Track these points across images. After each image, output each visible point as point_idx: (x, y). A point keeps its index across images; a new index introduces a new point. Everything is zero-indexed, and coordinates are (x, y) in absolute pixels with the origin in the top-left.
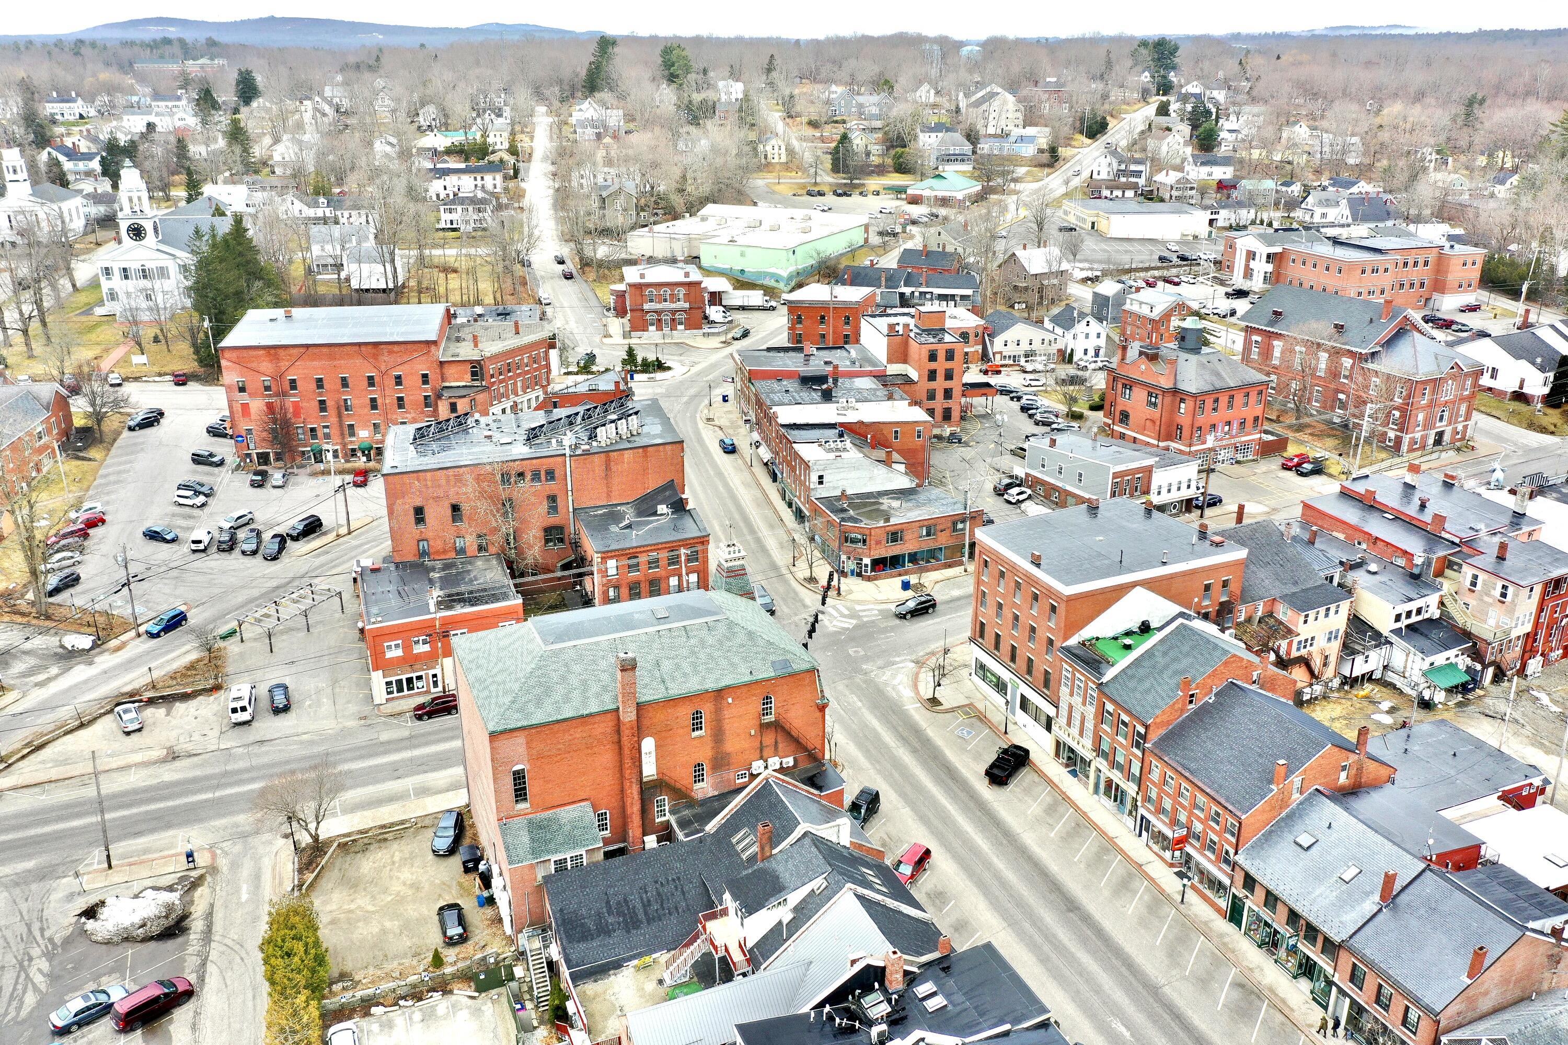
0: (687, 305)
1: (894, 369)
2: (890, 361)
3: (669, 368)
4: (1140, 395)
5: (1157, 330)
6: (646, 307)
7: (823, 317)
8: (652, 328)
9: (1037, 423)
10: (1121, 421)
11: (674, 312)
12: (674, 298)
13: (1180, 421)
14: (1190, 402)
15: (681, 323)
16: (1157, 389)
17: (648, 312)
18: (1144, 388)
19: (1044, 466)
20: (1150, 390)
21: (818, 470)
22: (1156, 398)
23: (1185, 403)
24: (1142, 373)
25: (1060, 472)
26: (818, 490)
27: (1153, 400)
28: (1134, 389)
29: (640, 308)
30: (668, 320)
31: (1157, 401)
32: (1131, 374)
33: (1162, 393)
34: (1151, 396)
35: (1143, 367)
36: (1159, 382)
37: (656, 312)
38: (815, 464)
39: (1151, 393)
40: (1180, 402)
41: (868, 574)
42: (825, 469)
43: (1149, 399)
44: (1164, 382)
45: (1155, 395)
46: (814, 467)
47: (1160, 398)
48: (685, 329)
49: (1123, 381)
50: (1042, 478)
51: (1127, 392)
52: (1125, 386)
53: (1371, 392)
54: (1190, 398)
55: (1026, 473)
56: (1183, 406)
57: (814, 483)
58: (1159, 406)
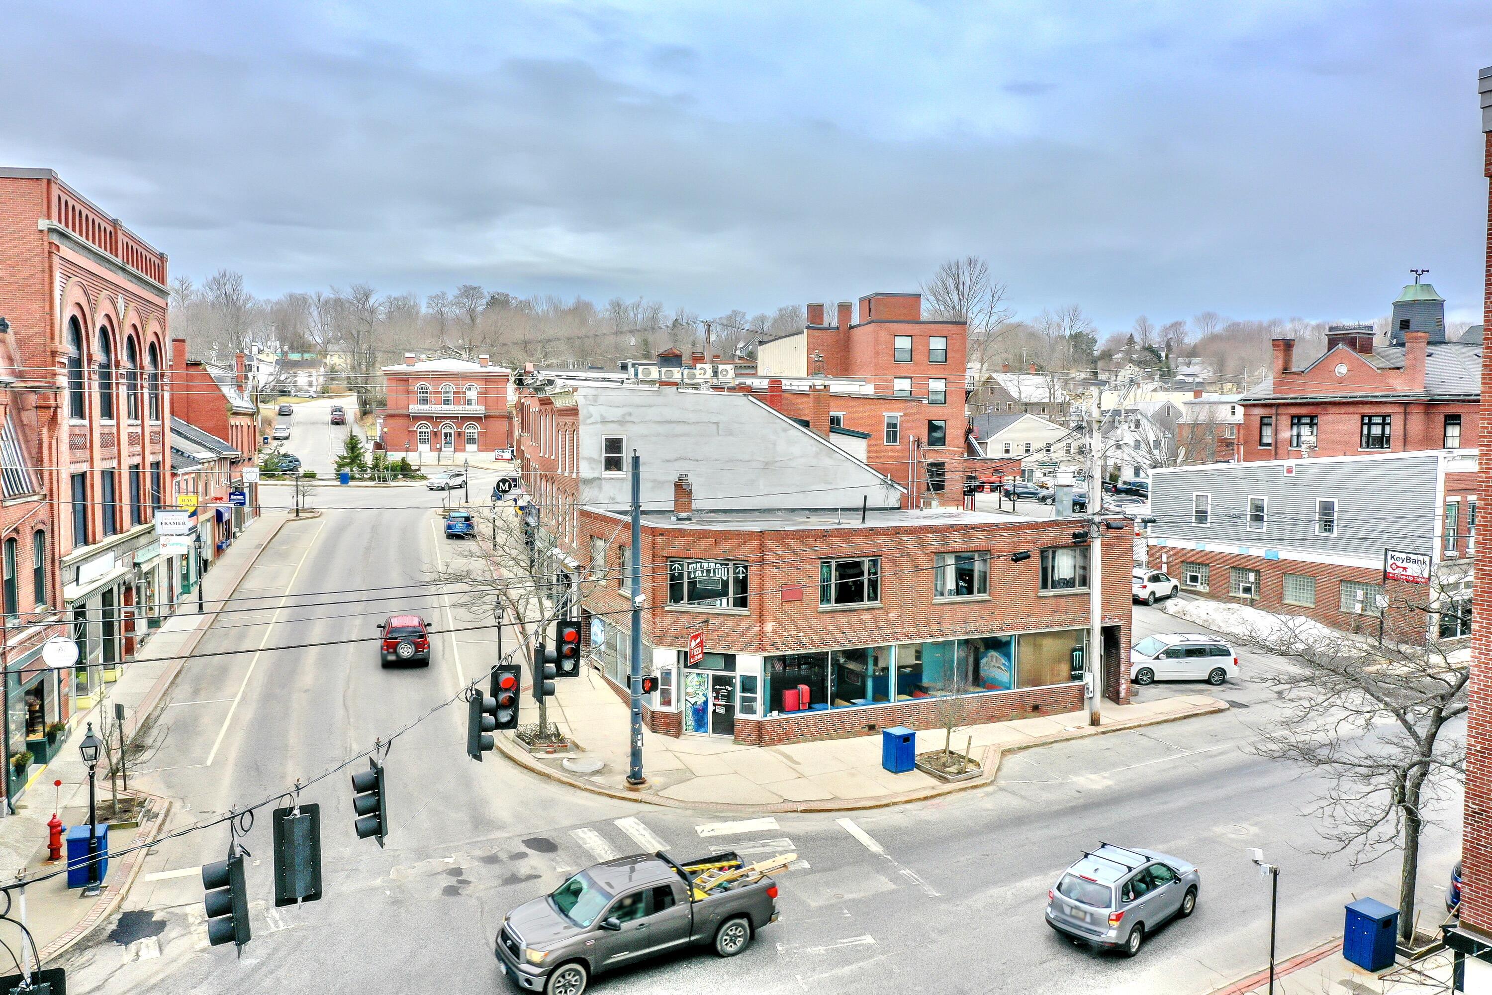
0: (481, 410)
4: (1342, 427)
6: (415, 408)
8: (424, 448)
11: (461, 421)
15: (471, 441)
16: (1386, 403)
17: (416, 418)
18: (1351, 409)
19: (1202, 516)
20: (1367, 410)
21: (604, 422)
22: (1384, 424)
23: (1459, 424)
24: (1341, 381)
25: (1257, 518)
26: (606, 486)
27: (1376, 431)
28: (1322, 420)
29: (405, 412)
30: (450, 434)
31: (1387, 432)
32: (1312, 391)
33: (1401, 409)
34: (1370, 424)
35: (1342, 369)
36: (1389, 387)
37: (429, 418)
38: (595, 401)
39: (1370, 417)
40: (1446, 424)
41: (758, 717)
42: (628, 418)
43: (1365, 432)
44: (1401, 386)
45: (1379, 420)
46: (591, 408)
47: (1397, 420)
48: (479, 451)
49: (1293, 411)
50: (1201, 547)
51: (1305, 430)
52: (1297, 420)
54: (1474, 408)
55: (1149, 547)
56: (1453, 431)
57: (592, 460)
58: (1396, 439)
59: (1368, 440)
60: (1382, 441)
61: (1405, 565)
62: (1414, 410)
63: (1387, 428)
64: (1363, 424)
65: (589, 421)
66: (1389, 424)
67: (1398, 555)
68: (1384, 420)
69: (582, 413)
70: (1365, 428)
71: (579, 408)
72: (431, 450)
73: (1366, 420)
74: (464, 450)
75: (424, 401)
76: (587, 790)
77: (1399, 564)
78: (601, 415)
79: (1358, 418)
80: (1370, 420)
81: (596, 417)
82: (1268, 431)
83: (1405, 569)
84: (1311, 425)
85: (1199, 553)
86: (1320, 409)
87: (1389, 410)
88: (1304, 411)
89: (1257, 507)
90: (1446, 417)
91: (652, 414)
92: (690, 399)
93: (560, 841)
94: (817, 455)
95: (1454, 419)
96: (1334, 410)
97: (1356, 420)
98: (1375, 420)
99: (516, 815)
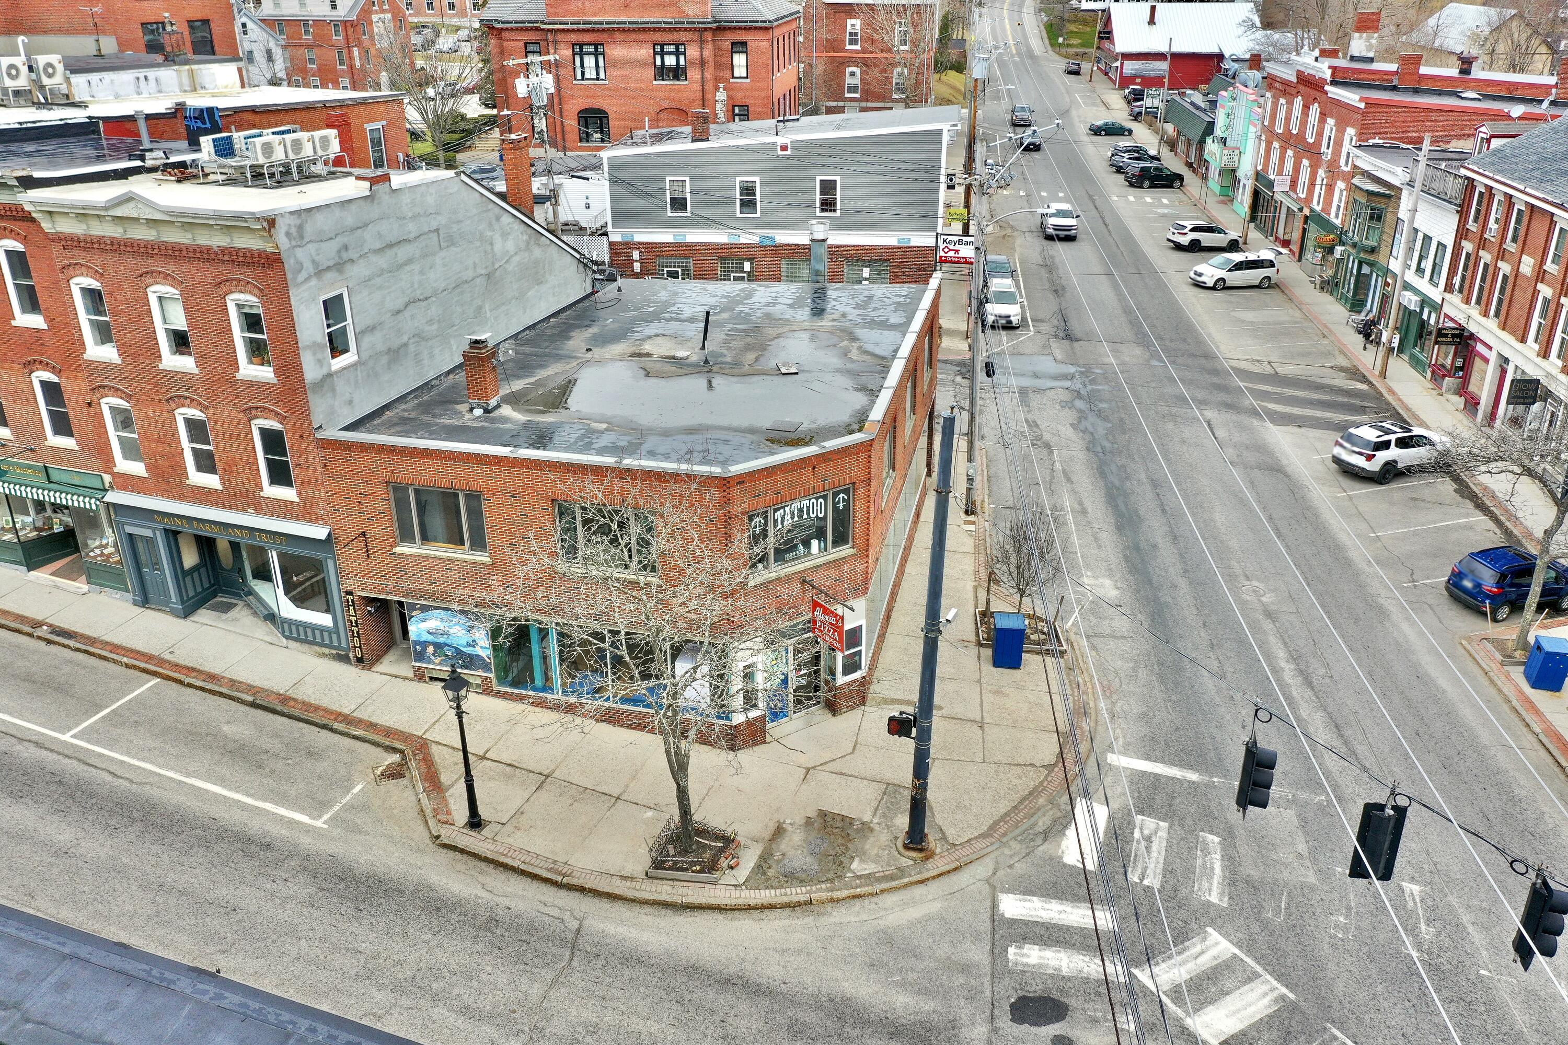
4: (633, 58)
5: (358, 41)
10: (585, 136)
13: (739, 96)
14: (759, 46)
16: (680, 29)
18: (641, 37)
19: (679, 203)
20: (658, 37)
21: (319, 273)
22: (677, 54)
23: (746, 52)
25: (748, 204)
26: (340, 385)
27: (670, 61)
28: (610, 49)
31: (682, 62)
32: (594, 15)
33: (696, 37)
34: (663, 54)
36: (681, 12)
38: (302, 237)
39: (662, 46)
40: (733, 52)
42: (345, 256)
43: (658, 62)
44: (692, 9)
45: (672, 49)
46: (299, 253)
47: (692, 49)
49: (573, 38)
50: (680, 239)
51: (589, 61)
52: (579, 49)
53: (848, 47)
54: (760, 35)
55: (611, 244)
56: (740, 59)
57: (315, 346)
58: (693, 71)
59: (662, 72)
60: (677, 72)
61: (957, 247)
62: (704, 38)
63: (682, 58)
64: (655, 54)
65: (301, 278)
66: (684, 54)
67: (950, 238)
68: (677, 49)
69: (290, 264)
70: (658, 59)
71: (284, 256)
73: (658, 49)
76: (882, 891)
77: (951, 247)
78: (313, 261)
79: (650, 46)
80: (662, 49)
81: (309, 267)
83: (957, 251)
84: (596, 54)
85: (678, 246)
86: (603, 37)
87: (682, 37)
88: (586, 38)
89: (748, 190)
90: (733, 44)
91: (370, 239)
92: (406, 199)
93: (1036, 989)
94: (528, 248)
95: (740, 46)
96: (619, 37)
97: (647, 49)
98: (668, 49)
99: (923, 991)
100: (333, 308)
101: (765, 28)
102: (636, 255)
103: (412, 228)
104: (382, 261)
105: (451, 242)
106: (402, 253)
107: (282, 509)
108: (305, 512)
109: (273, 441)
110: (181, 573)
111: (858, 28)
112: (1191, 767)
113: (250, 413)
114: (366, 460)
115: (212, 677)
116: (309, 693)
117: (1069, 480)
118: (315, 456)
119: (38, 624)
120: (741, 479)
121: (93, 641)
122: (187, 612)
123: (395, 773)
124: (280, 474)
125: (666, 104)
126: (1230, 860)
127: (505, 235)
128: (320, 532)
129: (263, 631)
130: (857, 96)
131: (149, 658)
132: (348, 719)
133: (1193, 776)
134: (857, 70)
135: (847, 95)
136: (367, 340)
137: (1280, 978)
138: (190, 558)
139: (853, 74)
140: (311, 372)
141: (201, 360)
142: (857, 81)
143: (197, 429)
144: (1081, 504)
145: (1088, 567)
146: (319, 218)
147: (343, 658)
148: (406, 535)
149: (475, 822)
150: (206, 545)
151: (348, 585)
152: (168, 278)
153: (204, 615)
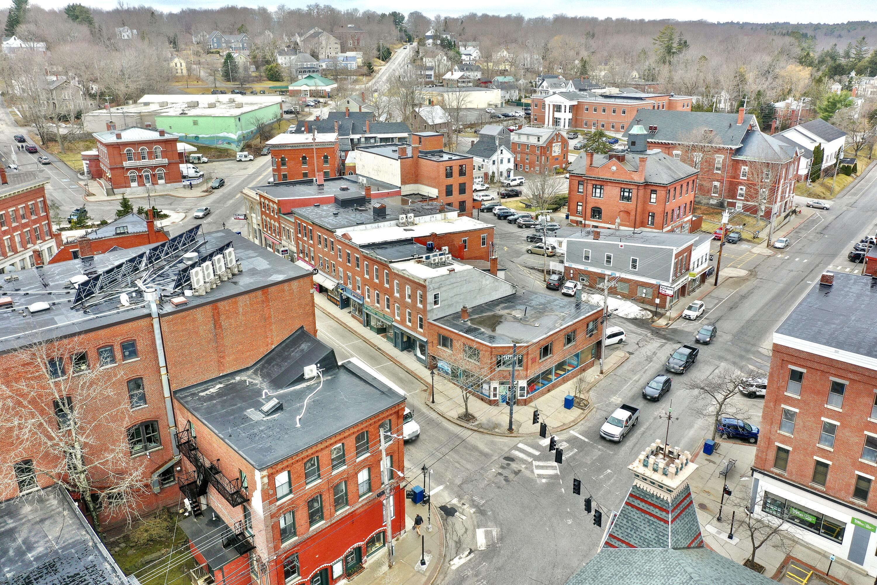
0: (166, 161)
1: (409, 189)
2: (404, 182)
3: (166, 216)
4: (613, 192)
5: (545, 154)
6: (127, 164)
7: (304, 158)
8: (134, 184)
9: (520, 227)
10: (593, 216)
11: (153, 168)
12: (152, 155)
13: (652, 209)
14: (662, 192)
15: (161, 178)
16: (630, 184)
17: (128, 170)
18: (617, 185)
19: (587, 258)
20: (623, 186)
21: (434, 289)
22: (629, 192)
23: (656, 194)
24: (613, 173)
25: (609, 262)
26: (435, 311)
27: (626, 194)
28: (605, 187)
29: (120, 166)
30: (148, 176)
31: (630, 195)
32: (602, 176)
33: (636, 188)
34: (624, 192)
35: (614, 168)
36: (632, 178)
37: (136, 169)
39: (624, 189)
40: (651, 194)
41: (525, 398)
42: (441, 286)
43: (622, 194)
44: (638, 178)
46: (430, 286)
47: (634, 191)
48: (166, 183)
49: (594, 182)
50: (586, 269)
51: (598, 191)
52: (595, 187)
53: (741, 178)
54: (662, 189)
55: (565, 267)
56: (654, 196)
57: (431, 303)
58: (634, 199)
59: (623, 198)
60: (629, 199)
62: (640, 188)
64: (621, 191)
65: (430, 290)
66: (631, 193)
68: (629, 190)
69: (428, 288)
71: (427, 286)
72: (139, 185)
74: (157, 184)
75: (130, 159)
79: (620, 188)
81: (432, 288)
82: (581, 187)
84: (601, 189)
85: (585, 271)
86: (604, 183)
87: (631, 187)
88: (598, 183)
89: (609, 258)
90: (651, 191)
91: (447, 282)
92: (458, 274)
93: (512, 457)
94: (493, 282)
95: (654, 191)
96: (610, 184)
97: (618, 189)
98: (626, 190)
99: (491, 450)
100: (436, 297)
101: (664, 186)
102: (572, 272)
103: (459, 280)
104: (450, 287)
105: (469, 282)
106: (455, 285)
107: (420, 333)
108: (424, 335)
109: (421, 320)
110: (402, 342)
111: (747, 170)
112: (588, 439)
113: (418, 313)
114: (434, 327)
115: (401, 364)
116: (417, 372)
117: (644, 372)
118: (427, 325)
119: (376, 346)
120: (495, 348)
121: (384, 352)
122: (402, 351)
123: (425, 391)
124: (421, 327)
125: (622, 209)
126: (575, 454)
127: (486, 280)
128: (425, 340)
129: (414, 358)
130: (743, 198)
131: (392, 358)
132: (421, 379)
133: (586, 440)
134: (744, 188)
135: (738, 198)
136: (443, 302)
137: (561, 472)
138: (405, 339)
139: (741, 189)
140: (429, 308)
141: (412, 301)
142: (743, 192)
143: (410, 314)
144: (639, 379)
145: (619, 395)
146: (436, 279)
147: (426, 367)
148: (440, 345)
149: (433, 402)
150: (409, 338)
151: (429, 352)
152: (409, 285)
153: (405, 352)
